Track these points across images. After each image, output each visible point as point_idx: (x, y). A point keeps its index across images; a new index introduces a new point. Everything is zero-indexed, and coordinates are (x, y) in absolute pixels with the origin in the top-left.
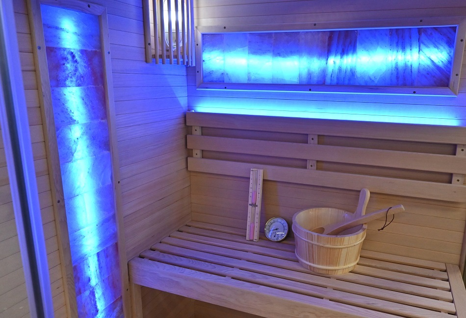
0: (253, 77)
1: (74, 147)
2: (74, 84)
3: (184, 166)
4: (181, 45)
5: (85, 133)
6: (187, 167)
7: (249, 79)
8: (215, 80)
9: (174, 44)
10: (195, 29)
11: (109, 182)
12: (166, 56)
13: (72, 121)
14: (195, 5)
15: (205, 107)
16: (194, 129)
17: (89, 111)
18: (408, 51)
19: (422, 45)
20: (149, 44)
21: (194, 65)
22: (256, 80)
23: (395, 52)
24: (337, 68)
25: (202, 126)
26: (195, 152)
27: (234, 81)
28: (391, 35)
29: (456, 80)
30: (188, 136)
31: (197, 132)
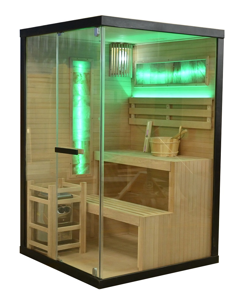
1: (78, 102)
2: (80, 83)
3: (127, 122)
5: (82, 99)
6: (129, 123)
7: (150, 82)
9: (123, 69)
10: (134, 62)
11: (89, 118)
18: (195, 69)
19: (198, 67)
20: (111, 70)
22: (153, 83)
24: (176, 77)
25: (136, 103)
26: (132, 115)
27: (146, 84)
28: (190, 63)
29: (207, 80)
30: (130, 108)
31: (133, 106)
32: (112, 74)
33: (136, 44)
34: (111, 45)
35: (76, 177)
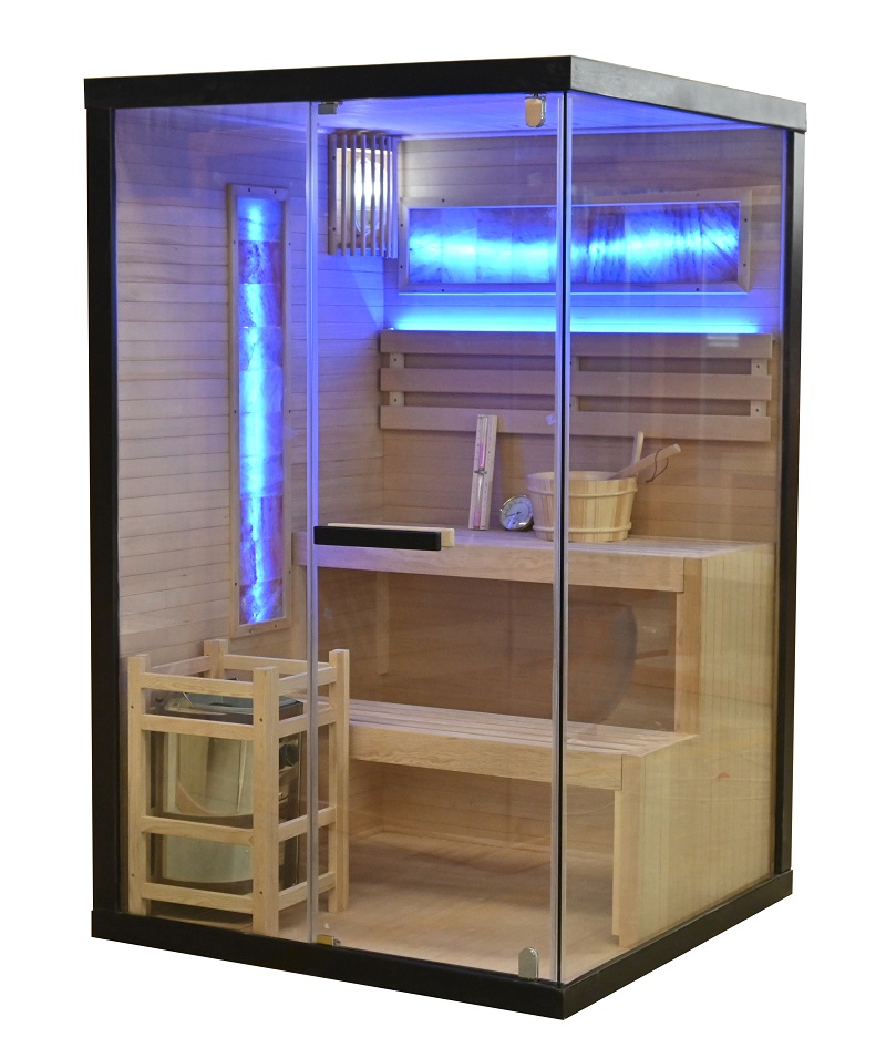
0: (484, 274)
1: (250, 354)
2: (255, 280)
3: (373, 419)
4: (377, 227)
5: (261, 339)
6: (379, 424)
7: (478, 277)
8: (428, 278)
9: (367, 227)
10: (399, 201)
11: (278, 409)
12: (355, 243)
13: (251, 324)
14: (400, 166)
15: (411, 322)
16: (392, 358)
17: (266, 313)
18: (689, 235)
19: (703, 226)
20: (334, 229)
21: (395, 256)
22: (488, 278)
23: (673, 236)
24: (601, 257)
25: (407, 351)
26: (393, 396)
27: (456, 280)
29: (745, 273)
30: (382, 370)
31: (397, 362)
32: (340, 246)
33: (408, 135)
34: (334, 139)
35: (248, 634)
